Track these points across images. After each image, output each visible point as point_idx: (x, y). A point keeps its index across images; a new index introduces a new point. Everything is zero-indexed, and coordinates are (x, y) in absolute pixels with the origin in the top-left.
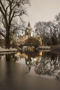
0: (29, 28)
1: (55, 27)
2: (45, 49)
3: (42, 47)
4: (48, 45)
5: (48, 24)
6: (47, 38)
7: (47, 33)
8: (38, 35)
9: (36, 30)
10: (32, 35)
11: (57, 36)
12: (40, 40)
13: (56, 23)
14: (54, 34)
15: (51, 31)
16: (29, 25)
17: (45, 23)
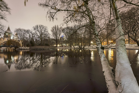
0: (8, 31)
1: (33, 34)
2: (24, 49)
3: (22, 48)
4: (27, 46)
5: (28, 31)
6: (27, 41)
7: (27, 38)
8: (18, 38)
9: (16, 34)
10: (12, 38)
11: (35, 40)
12: (21, 42)
13: (34, 32)
14: (32, 39)
15: (30, 36)
16: (9, 29)
17: (25, 30)
